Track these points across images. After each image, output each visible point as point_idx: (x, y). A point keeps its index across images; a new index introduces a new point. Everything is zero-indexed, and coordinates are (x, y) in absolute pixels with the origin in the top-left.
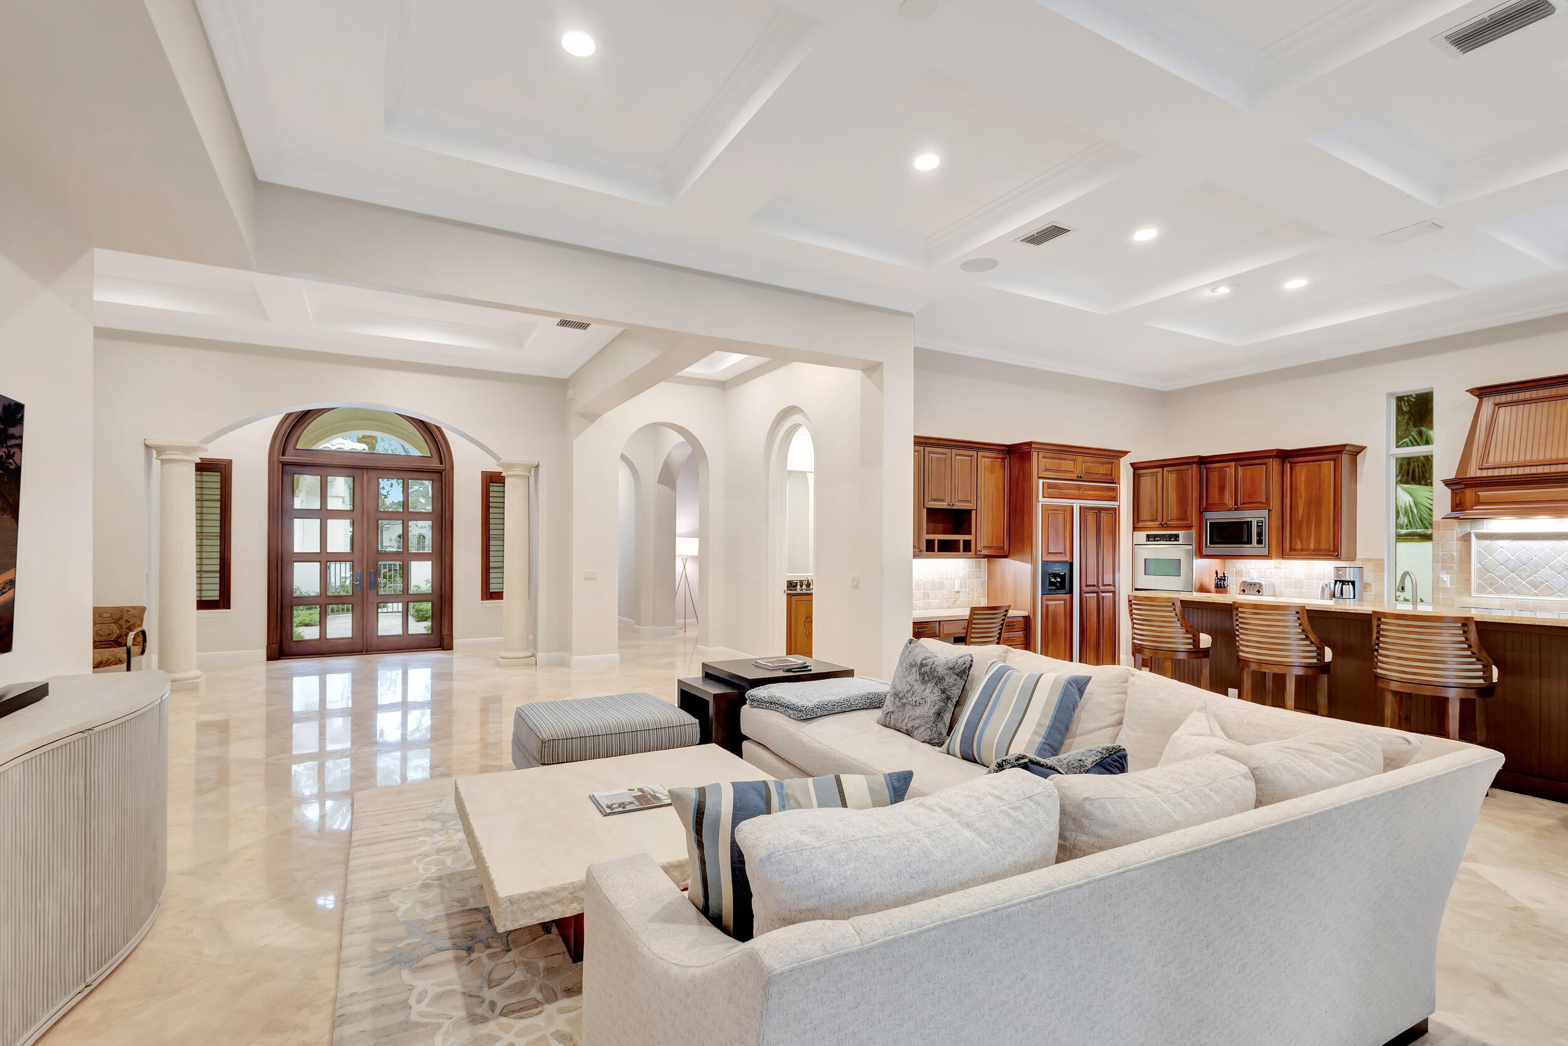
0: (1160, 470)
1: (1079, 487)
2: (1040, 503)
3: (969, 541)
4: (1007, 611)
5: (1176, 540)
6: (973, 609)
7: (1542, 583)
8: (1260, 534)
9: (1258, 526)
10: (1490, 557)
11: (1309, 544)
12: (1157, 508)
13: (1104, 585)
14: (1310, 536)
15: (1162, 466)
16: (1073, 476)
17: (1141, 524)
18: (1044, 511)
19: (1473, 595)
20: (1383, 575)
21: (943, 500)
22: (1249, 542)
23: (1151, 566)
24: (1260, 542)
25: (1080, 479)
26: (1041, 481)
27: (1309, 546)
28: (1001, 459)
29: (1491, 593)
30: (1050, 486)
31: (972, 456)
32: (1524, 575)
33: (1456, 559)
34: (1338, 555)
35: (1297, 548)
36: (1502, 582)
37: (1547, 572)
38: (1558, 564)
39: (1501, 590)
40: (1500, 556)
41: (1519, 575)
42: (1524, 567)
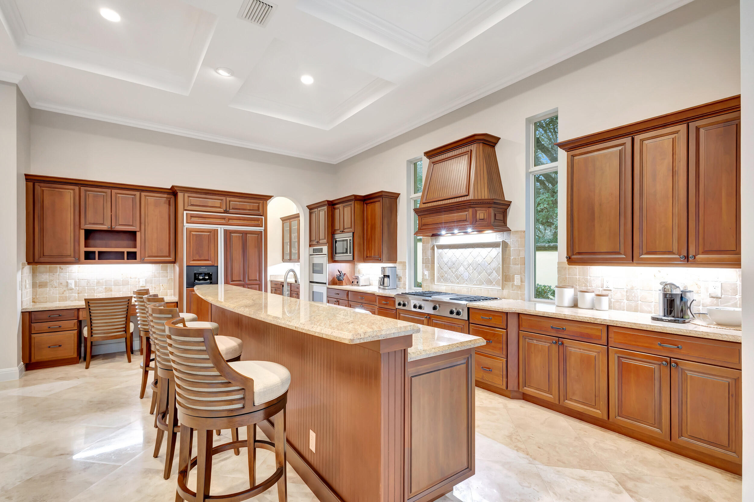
1: (224, 218)
2: (185, 227)
3: (135, 253)
4: (129, 300)
5: (321, 252)
6: (88, 301)
7: (460, 275)
9: (350, 242)
10: (442, 260)
11: (372, 254)
12: (316, 233)
13: (249, 280)
14: (372, 249)
16: (222, 210)
17: (312, 242)
18: (188, 232)
19: (436, 284)
20: (406, 272)
21: (102, 224)
22: (346, 252)
24: (350, 253)
25: (226, 212)
26: (185, 212)
28: (166, 198)
29: (442, 282)
30: (192, 216)
31: (135, 195)
32: (454, 271)
33: (430, 260)
34: (381, 260)
35: (368, 255)
36: (446, 275)
37: (462, 269)
38: (465, 263)
39: (446, 280)
40: (445, 260)
41: (452, 271)
42: (453, 266)
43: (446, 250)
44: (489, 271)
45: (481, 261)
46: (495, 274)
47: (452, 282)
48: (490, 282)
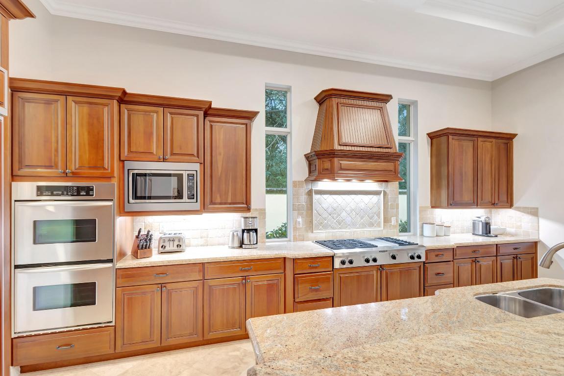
0: (62, 98)
5: (88, 194)
7: (342, 221)
8: (190, 188)
9: (189, 180)
12: (57, 150)
14: (228, 191)
15: (66, 94)
17: (26, 171)
19: (313, 232)
22: (180, 196)
23: (43, 230)
24: (191, 197)
27: (227, 200)
32: (335, 216)
33: (305, 208)
35: (216, 202)
36: (326, 221)
37: (344, 214)
38: (348, 209)
39: (325, 227)
40: (325, 206)
41: (333, 217)
42: (335, 212)
43: (325, 196)
44: (370, 215)
45: (363, 206)
46: (376, 217)
47: (333, 228)
48: (371, 225)
